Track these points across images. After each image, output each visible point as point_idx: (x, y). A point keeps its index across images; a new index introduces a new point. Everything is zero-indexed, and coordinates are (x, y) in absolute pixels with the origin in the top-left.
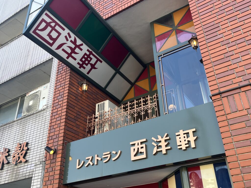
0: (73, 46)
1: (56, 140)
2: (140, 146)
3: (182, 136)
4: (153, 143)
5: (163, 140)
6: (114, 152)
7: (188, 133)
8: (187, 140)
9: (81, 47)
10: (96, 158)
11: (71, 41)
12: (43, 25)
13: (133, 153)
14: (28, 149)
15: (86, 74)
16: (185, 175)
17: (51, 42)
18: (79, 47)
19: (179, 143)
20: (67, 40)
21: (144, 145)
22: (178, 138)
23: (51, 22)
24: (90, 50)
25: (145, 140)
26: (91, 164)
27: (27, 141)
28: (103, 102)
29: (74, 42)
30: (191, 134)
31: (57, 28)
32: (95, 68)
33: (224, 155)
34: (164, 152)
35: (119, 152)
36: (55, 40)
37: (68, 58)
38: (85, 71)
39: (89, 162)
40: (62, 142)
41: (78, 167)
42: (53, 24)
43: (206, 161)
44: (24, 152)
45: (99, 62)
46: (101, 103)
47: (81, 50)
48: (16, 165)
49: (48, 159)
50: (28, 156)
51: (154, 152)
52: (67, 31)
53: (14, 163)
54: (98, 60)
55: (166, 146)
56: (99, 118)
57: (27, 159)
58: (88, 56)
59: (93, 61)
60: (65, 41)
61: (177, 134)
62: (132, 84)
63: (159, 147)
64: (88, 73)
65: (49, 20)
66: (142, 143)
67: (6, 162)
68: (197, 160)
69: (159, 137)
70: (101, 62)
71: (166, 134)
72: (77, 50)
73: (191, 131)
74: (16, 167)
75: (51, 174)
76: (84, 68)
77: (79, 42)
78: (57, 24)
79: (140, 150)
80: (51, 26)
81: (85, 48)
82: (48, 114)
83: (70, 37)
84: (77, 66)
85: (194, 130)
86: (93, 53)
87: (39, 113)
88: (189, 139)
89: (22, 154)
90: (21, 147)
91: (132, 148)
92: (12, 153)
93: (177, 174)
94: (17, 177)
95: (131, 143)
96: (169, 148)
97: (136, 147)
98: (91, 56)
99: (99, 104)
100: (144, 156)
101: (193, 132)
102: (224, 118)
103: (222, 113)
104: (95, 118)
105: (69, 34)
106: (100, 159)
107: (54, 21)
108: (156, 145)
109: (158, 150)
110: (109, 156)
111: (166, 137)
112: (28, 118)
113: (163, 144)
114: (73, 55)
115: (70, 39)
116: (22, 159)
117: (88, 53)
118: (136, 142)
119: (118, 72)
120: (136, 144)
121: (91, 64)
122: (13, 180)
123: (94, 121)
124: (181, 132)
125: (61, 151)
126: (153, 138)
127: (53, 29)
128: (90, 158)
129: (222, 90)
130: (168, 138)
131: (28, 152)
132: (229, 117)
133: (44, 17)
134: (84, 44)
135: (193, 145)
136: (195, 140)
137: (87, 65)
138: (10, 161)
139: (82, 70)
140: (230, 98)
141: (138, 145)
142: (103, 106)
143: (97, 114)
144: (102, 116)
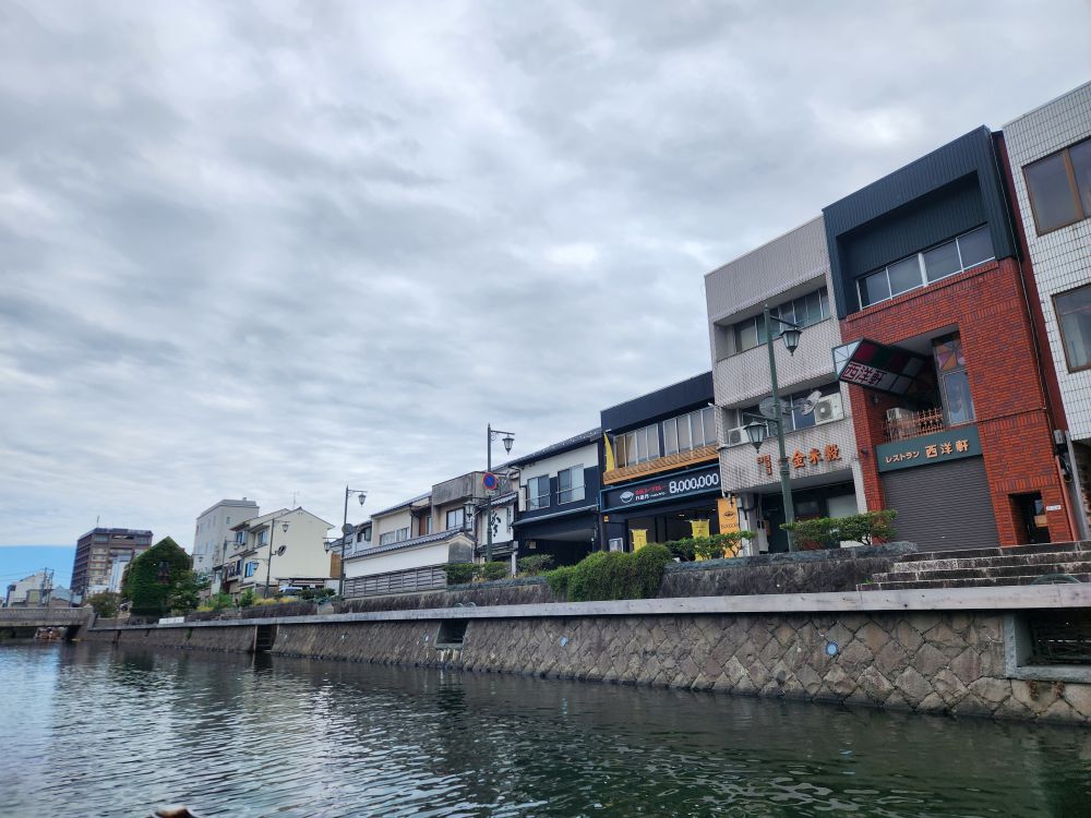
5: (948, 446)
6: (915, 453)
7: (964, 442)
13: (928, 454)
14: (838, 450)
19: (957, 448)
25: (937, 445)
27: (835, 444)
28: (894, 409)
34: (948, 453)
35: (918, 452)
40: (871, 446)
41: (888, 461)
44: (835, 452)
46: (892, 410)
48: (831, 461)
49: (861, 457)
50: (841, 455)
51: (942, 453)
53: (829, 460)
55: (950, 450)
56: (890, 423)
57: (841, 457)
61: (958, 442)
62: (914, 379)
63: (945, 450)
66: (935, 447)
67: (818, 459)
69: (946, 443)
71: (951, 442)
74: (831, 463)
79: (933, 452)
85: (967, 440)
89: (834, 454)
90: (830, 448)
91: (928, 450)
92: (822, 452)
94: (835, 469)
95: (927, 446)
97: (930, 450)
100: (936, 455)
101: (967, 442)
104: (888, 423)
108: (943, 449)
109: (945, 452)
110: (911, 455)
113: (948, 448)
116: (835, 457)
118: (931, 446)
119: (901, 374)
122: (831, 472)
123: (887, 426)
124: (960, 441)
125: (872, 452)
126: (942, 445)
130: (952, 444)
131: (839, 452)
135: (966, 450)
138: (823, 459)
141: (931, 448)
142: (894, 414)
143: (889, 419)
144: (895, 421)
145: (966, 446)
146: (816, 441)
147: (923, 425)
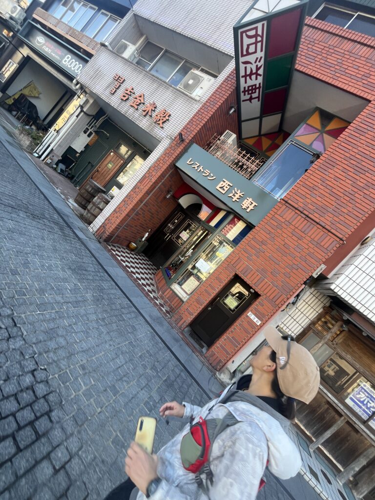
0: (254, 71)
1: (189, 133)
2: (226, 186)
3: (249, 202)
4: (233, 191)
5: (239, 194)
6: (212, 175)
7: (252, 203)
8: (249, 205)
9: (258, 77)
10: (201, 168)
11: (257, 66)
12: (252, 33)
13: (220, 185)
14: (168, 120)
15: (242, 100)
16: (231, 217)
17: (245, 53)
18: (257, 74)
19: (243, 203)
20: (255, 62)
21: (228, 187)
22: (246, 200)
23: (259, 35)
24: (261, 85)
25: (231, 185)
26: (196, 168)
27: (171, 113)
28: (232, 133)
29: (258, 69)
30: (253, 205)
31: (259, 45)
32: (251, 102)
33: (255, 227)
34: (234, 200)
35: (215, 177)
36: (248, 54)
37: (243, 77)
38: (243, 97)
39: (196, 166)
40: (190, 138)
41: (188, 162)
42: (259, 39)
43: (245, 221)
44: (165, 119)
45: (257, 99)
46: (231, 132)
47: (256, 79)
48: (155, 123)
49: (176, 140)
50: (165, 125)
51: (230, 195)
52: (262, 54)
53: (155, 121)
54: (258, 97)
55: (238, 198)
56: (221, 141)
57: (164, 127)
58: (256, 89)
59: (255, 95)
60: (253, 62)
61: (248, 198)
62: (260, 135)
63: (234, 195)
64: (243, 101)
65: (260, 32)
66: (229, 185)
67: (149, 114)
68: (242, 217)
69: (239, 191)
70: (259, 101)
71: (243, 193)
72: (254, 77)
73: (254, 204)
74: (154, 124)
75: (172, 151)
76: (245, 95)
77: (261, 72)
78: (262, 41)
79: (224, 188)
80: (256, 39)
81: (260, 79)
82: (197, 107)
83: (259, 62)
84: (242, 89)
85: (256, 205)
86: (261, 89)
87: (191, 100)
88: (250, 206)
89: (162, 119)
90: (165, 113)
91: (222, 183)
92: (157, 111)
93: (228, 214)
94: (151, 131)
95: (224, 180)
96: (238, 200)
97: (224, 184)
98: (257, 90)
99: (229, 132)
100: (224, 192)
101: (255, 205)
102: (273, 214)
103: (276, 211)
104: (219, 139)
105: (261, 58)
106: (202, 171)
107: (262, 37)
108: (234, 193)
109: (233, 197)
110: (208, 174)
111: (242, 194)
112: (182, 95)
113: (237, 196)
114: (248, 78)
115: (257, 63)
116: (160, 122)
117: (258, 86)
118: (227, 182)
119: (261, 118)
120: (225, 183)
121: (251, 96)
122: (147, 131)
123: (217, 141)
124: (250, 200)
125: (186, 144)
126: (236, 189)
127: (256, 43)
128: (198, 165)
129: (289, 201)
130: (242, 196)
131: (167, 121)
132: (276, 215)
133: (260, 25)
134: (262, 76)
135: (248, 210)
136: (251, 209)
137: (248, 94)
138: (153, 116)
139: (242, 94)
140: (287, 208)
141: (226, 184)
142: (229, 136)
143: (222, 138)
144: (224, 142)
145: (251, 207)
146: (162, 99)
147: (237, 164)
